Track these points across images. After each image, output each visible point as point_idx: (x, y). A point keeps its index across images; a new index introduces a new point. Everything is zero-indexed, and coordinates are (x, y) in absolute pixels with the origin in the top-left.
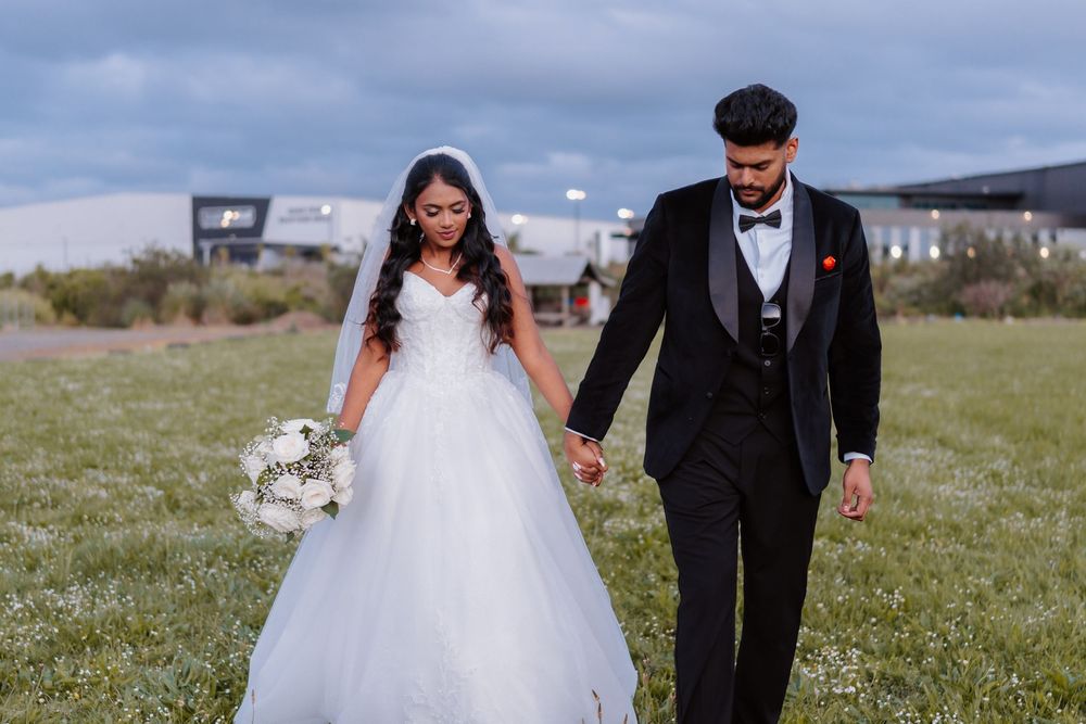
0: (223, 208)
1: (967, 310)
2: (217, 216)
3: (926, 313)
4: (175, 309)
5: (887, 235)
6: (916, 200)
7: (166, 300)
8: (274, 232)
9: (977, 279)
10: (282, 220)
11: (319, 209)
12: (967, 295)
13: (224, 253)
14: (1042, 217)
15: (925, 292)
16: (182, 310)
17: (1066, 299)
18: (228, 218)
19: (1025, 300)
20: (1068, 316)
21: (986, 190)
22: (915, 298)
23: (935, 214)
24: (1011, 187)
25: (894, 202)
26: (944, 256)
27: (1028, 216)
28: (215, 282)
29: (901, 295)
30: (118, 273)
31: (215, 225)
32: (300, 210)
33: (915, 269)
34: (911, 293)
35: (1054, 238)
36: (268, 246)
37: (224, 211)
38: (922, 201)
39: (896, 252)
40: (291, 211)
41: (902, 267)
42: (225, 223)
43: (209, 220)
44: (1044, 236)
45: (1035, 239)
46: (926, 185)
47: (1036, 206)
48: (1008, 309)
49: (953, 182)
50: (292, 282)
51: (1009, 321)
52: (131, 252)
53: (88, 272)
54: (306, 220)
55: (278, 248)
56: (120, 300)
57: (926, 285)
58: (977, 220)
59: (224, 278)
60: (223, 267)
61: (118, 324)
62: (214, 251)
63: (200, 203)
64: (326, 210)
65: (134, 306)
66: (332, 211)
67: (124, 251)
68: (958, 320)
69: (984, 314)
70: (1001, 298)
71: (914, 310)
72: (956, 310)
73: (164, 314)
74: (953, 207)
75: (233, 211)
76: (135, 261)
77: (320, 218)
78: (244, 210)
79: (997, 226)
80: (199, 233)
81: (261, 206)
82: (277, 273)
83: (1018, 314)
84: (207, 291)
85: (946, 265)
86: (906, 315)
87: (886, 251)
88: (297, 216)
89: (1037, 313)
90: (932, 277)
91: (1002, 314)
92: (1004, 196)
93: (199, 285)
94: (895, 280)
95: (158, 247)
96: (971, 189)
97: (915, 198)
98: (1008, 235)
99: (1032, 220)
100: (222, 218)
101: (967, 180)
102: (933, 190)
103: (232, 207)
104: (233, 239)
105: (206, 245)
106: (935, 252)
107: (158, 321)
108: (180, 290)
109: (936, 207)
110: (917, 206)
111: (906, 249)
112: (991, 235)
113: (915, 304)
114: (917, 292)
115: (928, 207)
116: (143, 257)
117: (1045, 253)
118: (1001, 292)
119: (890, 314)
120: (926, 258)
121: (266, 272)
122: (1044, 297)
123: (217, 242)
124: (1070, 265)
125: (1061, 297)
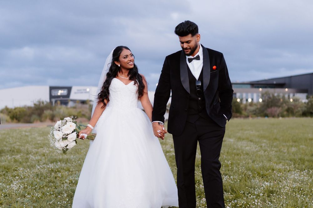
0: (58, 90)
1: (269, 115)
2: (56, 92)
3: (257, 116)
4: (46, 118)
5: (247, 96)
6: (255, 86)
7: (43, 115)
8: (73, 96)
9: (271, 107)
10: (75, 93)
11: (86, 90)
12: (269, 111)
13: (59, 102)
14: (291, 90)
15: (257, 111)
16: (48, 118)
17: (296, 112)
18: (60, 92)
19: (285, 113)
20: (297, 117)
21: (275, 82)
22: (254, 112)
23: (261, 89)
24: (282, 82)
25: (249, 86)
26: (263, 101)
27: (287, 90)
28: (57, 110)
29: (250, 112)
30: (29, 108)
31: (56, 95)
32: (80, 90)
33: (255, 105)
34: (253, 111)
35: (294, 95)
36: (72, 100)
37: (59, 91)
38: (257, 86)
39: (250, 100)
40: (78, 90)
41: (251, 104)
42: (59, 94)
43: (54, 93)
44: (291, 95)
45: (289, 96)
46: (258, 81)
47: (289, 87)
48: (280, 115)
49: (265, 80)
50: (79, 110)
51: (281, 118)
52: (33, 102)
53: (20, 108)
54: (82, 93)
55: (74, 101)
56: (30, 115)
57: (257, 109)
58: (271, 91)
59: (60, 109)
60: (59, 106)
61: (30, 122)
62: (56, 102)
63: (52, 88)
64: (88, 90)
65: (34, 117)
66: (90, 90)
67: (31, 102)
68: (266, 118)
69: (273, 116)
70: (278, 112)
71: (254, 116)
72: (266, 115)
73: (43, 119)
74: (266, 87)
75: (61, 90)
76: (35, 104)
77: (86, 92)
78: (64, 90)
79: (276, 92)
80: (51, 97)
81: (69, 89)
82: (74, 108)
83: (283, 116)
84: (55, 113)
85: (263, 103)
86: (252, 117)
87: (247, 100)
88: (79, 92)
89: (288, 116)
90: (259, 106)
91: (278, 116)
92: (280, 84)
93: (53, 111)
94: (249, 108)
95: (41, 100)
96: (271, 82)
97: (255, 85)
98: (281, 95)
99: (288, 90)
100: (58, 92)
101: (269, 80)
102: (260, 83)
104: (61, 98)
105: (53, 100)
106: (261, 100)
107: (41, 121)
108: (47, 112)
109: (261, 87)
110: (256, 87)
111: (252, 99)
112: (276, 95)
113: (255, 114)
114: (255, 111)
115: (259, 87)
116: (37, 103)
117: (291, 100)
118: (278, 110)
119: (247, 117)
120: (258, 102)
121: (71, 107)
122: (290, 111)
123: (57, 99)
124: (297, 103)
125: (295, 112)
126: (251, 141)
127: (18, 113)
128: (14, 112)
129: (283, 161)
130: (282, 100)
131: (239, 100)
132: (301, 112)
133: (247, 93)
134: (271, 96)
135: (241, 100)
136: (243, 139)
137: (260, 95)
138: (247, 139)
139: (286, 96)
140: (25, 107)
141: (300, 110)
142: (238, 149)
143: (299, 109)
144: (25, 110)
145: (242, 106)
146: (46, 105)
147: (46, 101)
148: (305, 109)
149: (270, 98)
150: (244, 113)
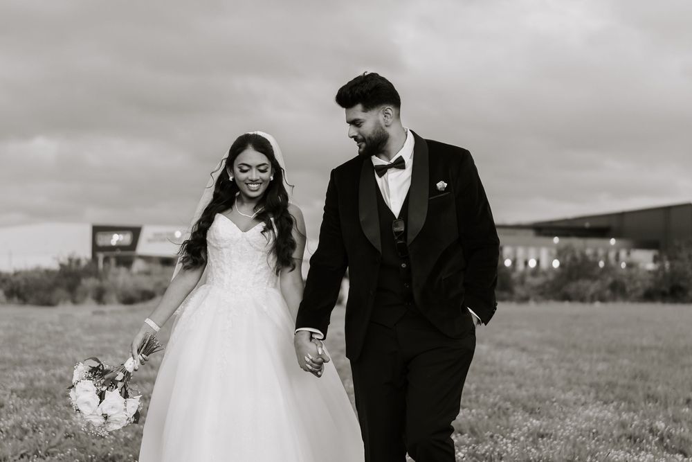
0: (111, 232)
1: (572, 297)
2: (107, 238)
3: (548, 299)
4: (85, 294)
5: (527, 252)
7: (80, 289)
8: (143, 248)
9: (578, 278)
10: (149, 241)
11: (173, 235)
12: (572, 288)
13: (113, 261)
14: (622, 242)
15: (547, 286)
16: (90, 295)
17: (632, 291)
18: (116, 239)
19: (608, 293)
20: (633, 301)
21: (587, 225)
22: (541, 290)
23: (556, 240)
24: (603, 223)
25: (531, 233)
26: (562, 266)
27: (613, 241)
28: (111, 277)
29: (533, 288)
30: (49, 273)
31: (107, 244)
32: (160, 234)
33: (545, 274)
34: (539, 287)
35: (628, 254)
36: (141, 257)
37: (113, 235)
38: (548, 231)
39: (532, 264)
40: (155, 235)
41: (536, 272)
42: (114, 242)
43: (103, 240)
44: (623, 254)
45: (618, 256)
46: (551, 222)
47: (618, 236)
48: (596, 296)
49: (567, 220)
50: (157, 279)
51: (597, 305)
52: (58, 259)
53: (26, 273)
54: (163, 240)
55: (147, 259)
56: (51, 289)
57: (548, 282)
58: (577, 243)
59: (116, 275)
60: (113, 269)
61: (49, 303)
62: (106, 260)
63: (97, 230)
64: (178, 235)
65: (61, 292)
66: (182, 234)
68: (566, 304)
69: (582, 300)
70: (592, 290)
71: (541, 297)
72: (566, 298)
73: (78, 298)
74: (568, 236)
75: (118, 234)
76: (62, 265)
77: (174, 240)
78: (125, 234)
79: (589, 247)
80: (96, 248)
81: (136, 232)
82: (148, 273)
83: (603, 300)
84: (106, 284)
86: (536, 300)
87: (526, 263)
88: (158, 238)
89: (613, 299)
90: (551, 277)
91: (592, 299)
92: (599, 228)
93: (101, 279)
94: (529, 279)
95: (75, 257)
96: (579, 224)
97: (544, 230)
98: (601, 252)
99: (616, 243)
100: (112, 238)
101: (575, 219)
102: (555, 225)
103: (118, 232)
104: (119, 252)
105: (101, 256)
106: (556, 264)
107: (75, 302)
108: (89, 283)
109: (557, 235)
110: (545, 235)
111: (538, 262)
112: (589, 252)
113: (542, 294)
114: (543, 286)
115: (552, 235)
116: (66, 262)
117: (623, 265)
118: (593, 287)
119: (525, 299)
120: (551, 268)
121: (140, 273)
122: (618, 290)
123: (108, 253)
124: (633, 271)
125: (628, 289)
126: (523, 350)
127: (23, 283)
128: (14, 280)
129: (576, 387)
130: (601, 264)
131: (508, 263)
132: (641, 292)
133: (527, 246)
134: (578, 255)
135: (514, 262)
136: (507, 346)
137: (554, 252)
138: (516, 345)
139: (612, 255)
140: (37, 270)
141: (641, 286)
142: (493, 364)
143: (639, 284)
144: (37, 276)
145: (515, 276)
146: (86, 266)
147: (86, 259)
148: (649, 284)
149: (574, 259)
150: (519, 290)
